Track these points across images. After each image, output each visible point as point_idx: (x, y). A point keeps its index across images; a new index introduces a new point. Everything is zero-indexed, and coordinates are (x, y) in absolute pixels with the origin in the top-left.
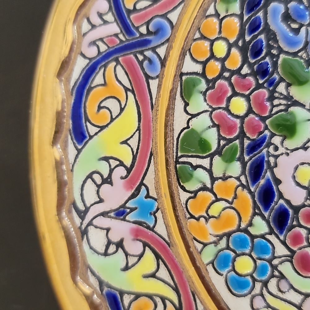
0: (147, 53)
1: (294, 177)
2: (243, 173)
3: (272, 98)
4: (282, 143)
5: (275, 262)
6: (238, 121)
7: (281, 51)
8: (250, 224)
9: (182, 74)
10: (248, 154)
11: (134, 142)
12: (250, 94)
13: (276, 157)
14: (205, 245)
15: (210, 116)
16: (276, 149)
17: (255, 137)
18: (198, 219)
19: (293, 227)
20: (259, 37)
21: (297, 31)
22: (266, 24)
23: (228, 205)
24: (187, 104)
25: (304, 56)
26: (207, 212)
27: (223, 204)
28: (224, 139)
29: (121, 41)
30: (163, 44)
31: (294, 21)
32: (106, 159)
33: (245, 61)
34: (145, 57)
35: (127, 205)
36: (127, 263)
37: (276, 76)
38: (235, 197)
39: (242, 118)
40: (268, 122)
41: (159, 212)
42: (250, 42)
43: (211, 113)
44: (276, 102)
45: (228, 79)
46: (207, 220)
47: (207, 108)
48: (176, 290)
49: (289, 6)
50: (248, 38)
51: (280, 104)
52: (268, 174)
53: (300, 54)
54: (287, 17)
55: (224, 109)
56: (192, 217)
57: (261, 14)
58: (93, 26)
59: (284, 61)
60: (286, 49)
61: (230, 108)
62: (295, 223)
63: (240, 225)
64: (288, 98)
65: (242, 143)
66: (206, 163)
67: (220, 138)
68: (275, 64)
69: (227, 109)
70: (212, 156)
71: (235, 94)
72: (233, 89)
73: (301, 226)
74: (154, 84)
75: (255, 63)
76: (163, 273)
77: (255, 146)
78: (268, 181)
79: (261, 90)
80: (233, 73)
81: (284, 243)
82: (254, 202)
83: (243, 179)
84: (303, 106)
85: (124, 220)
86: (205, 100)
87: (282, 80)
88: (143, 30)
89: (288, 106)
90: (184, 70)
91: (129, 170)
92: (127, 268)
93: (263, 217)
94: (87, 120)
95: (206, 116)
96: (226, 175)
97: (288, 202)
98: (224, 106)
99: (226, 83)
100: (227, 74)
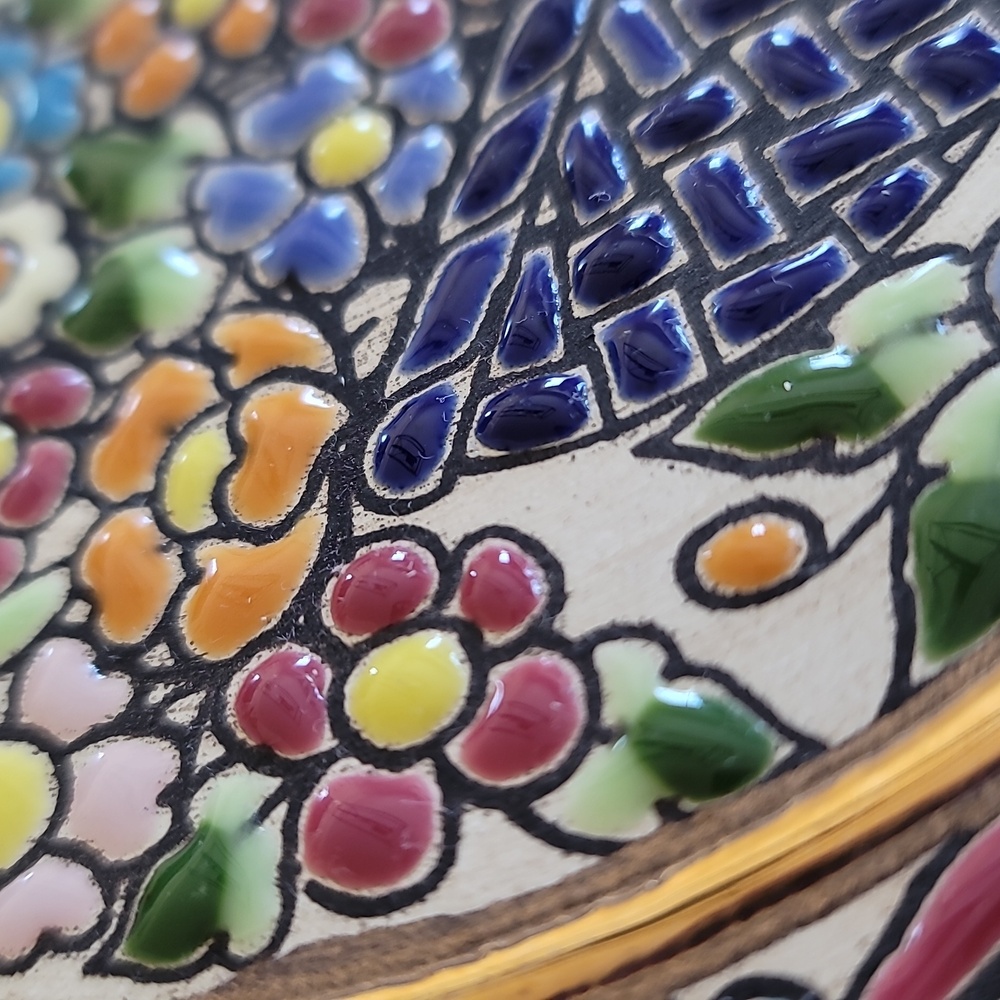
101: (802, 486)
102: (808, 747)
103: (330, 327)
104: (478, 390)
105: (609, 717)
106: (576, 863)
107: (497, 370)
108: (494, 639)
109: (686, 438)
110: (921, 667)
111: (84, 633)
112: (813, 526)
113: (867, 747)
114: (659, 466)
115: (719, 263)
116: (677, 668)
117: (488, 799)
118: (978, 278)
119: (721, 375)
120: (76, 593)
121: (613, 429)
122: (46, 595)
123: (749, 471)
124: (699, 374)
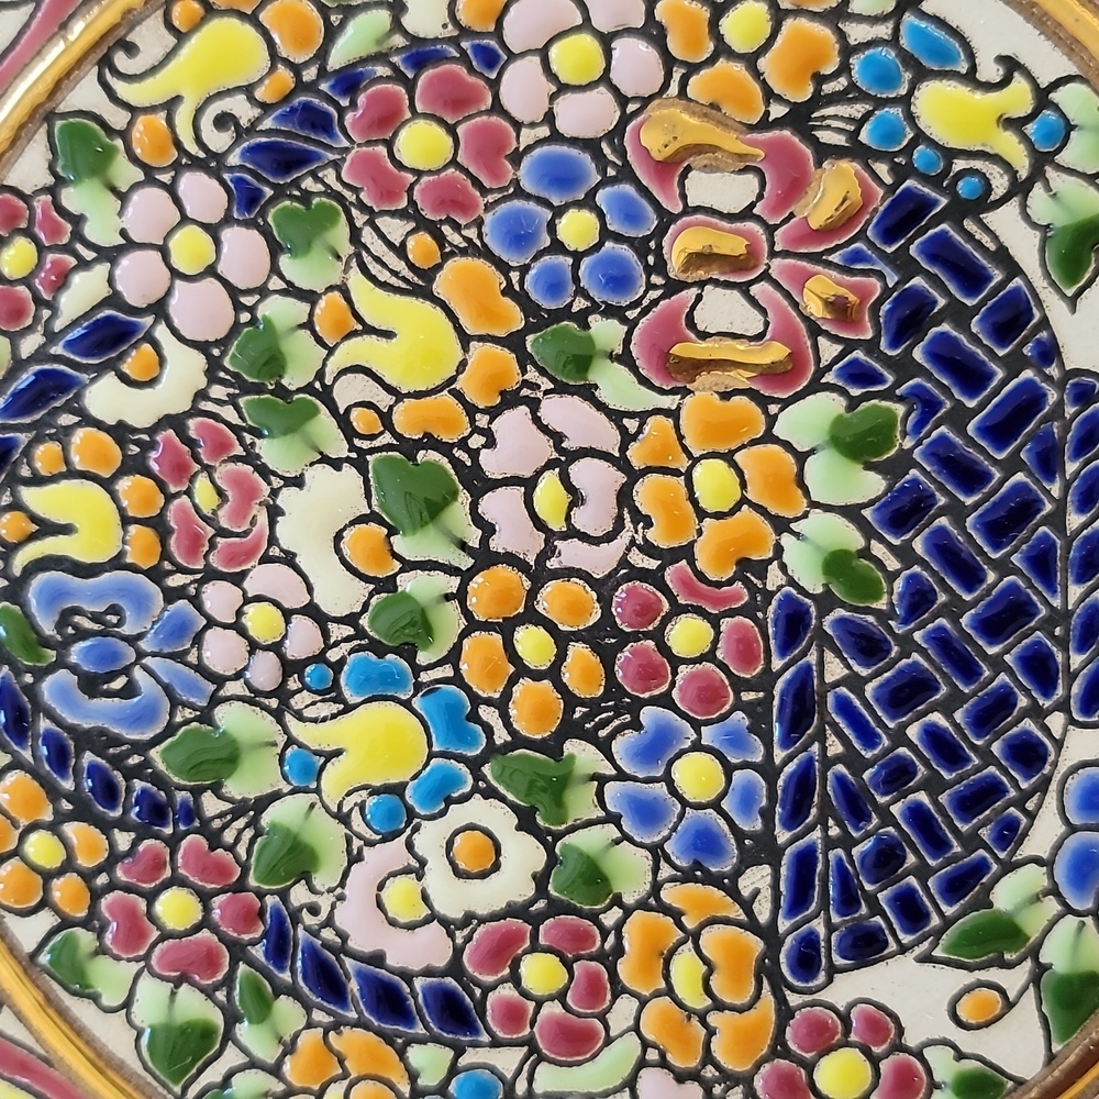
1: (393, 923)
2: (308, 1007)
3: (215, 840)
4: (312, 890)
5: (521, 1087)
6: (205, 934)
7: (141, 747)
8: (413, 1075)
9: (34, 955)
10: (281, 968)
12: (174, 868)
13: (329, 922)
15: (154, 974)
16: (314, 910)
17: (262, 928)
19: (480, 1003)
20: (85, 763)
21: (129, 691)
22: (71, 729)
23: (345, 1083)
24: (95, 998)
25: (188, 713)
27: (335, 1092)
28: (217, 987)
31: (112, 676)
33: (106, 827)
37: (180, 796)
38: (341, 1062)
39: (205, 923)
40: (252, 882)
42: (79, 785)
43: (148, 967)
44: (229, 836)
45: (112, 886)
47: (135, 967)
49: (73, 659)
50: (68, 785)
51: (240, 832)
52: (349, 963)
53: (178, 719)
54: (91, 685)
55: (162, 939)
57: (44, 724)
60: (147, 736)
61: (170, 927)
62: (478, 992)
64: (239, 809)
65: (251, 963)
66: (232, 1057)
67: (209, 993)
68: (158, 780)
69: (166, 935)
70: (228, 1036)
71: (151, 896)
72: (141, 894)
73: (494, 987)
75: (126, 812)
77: (280, 947)
78: (360, 975)
79: (184, 843)
80: (108, 866)
81: (496, 1043)
82: (379, 1033)
83: (318, 1016)
84: (276, 796)
86: (117, 958)
87: (197, 792)
89: (253, 823)
90: (29, 946)
93: (422, 1041)
95: (146, 983)
96: (287, 1038)
97: (428, 972)
98: (156, 934)
99: (118, 893)
100: (102, 879)
101: (994, 975)
102: (1019, 1082)
103: (734, 893)
104: (831, 928)
105: (937, 1078)
107: (836, 919)
108: (876, 1050)
109: (938, 953)
110: (1056, 1047)
111: (663, 1063)
112: (1002, 992)
114: (928, 967)
115: (933, 863)
116: (960, 1056)
118: (1051, 875)
119: (948, 922)
120: (646, 1045)
121: (903, 950)
122: (628, 1049)
123: (970, 968)
124: (935, 921)
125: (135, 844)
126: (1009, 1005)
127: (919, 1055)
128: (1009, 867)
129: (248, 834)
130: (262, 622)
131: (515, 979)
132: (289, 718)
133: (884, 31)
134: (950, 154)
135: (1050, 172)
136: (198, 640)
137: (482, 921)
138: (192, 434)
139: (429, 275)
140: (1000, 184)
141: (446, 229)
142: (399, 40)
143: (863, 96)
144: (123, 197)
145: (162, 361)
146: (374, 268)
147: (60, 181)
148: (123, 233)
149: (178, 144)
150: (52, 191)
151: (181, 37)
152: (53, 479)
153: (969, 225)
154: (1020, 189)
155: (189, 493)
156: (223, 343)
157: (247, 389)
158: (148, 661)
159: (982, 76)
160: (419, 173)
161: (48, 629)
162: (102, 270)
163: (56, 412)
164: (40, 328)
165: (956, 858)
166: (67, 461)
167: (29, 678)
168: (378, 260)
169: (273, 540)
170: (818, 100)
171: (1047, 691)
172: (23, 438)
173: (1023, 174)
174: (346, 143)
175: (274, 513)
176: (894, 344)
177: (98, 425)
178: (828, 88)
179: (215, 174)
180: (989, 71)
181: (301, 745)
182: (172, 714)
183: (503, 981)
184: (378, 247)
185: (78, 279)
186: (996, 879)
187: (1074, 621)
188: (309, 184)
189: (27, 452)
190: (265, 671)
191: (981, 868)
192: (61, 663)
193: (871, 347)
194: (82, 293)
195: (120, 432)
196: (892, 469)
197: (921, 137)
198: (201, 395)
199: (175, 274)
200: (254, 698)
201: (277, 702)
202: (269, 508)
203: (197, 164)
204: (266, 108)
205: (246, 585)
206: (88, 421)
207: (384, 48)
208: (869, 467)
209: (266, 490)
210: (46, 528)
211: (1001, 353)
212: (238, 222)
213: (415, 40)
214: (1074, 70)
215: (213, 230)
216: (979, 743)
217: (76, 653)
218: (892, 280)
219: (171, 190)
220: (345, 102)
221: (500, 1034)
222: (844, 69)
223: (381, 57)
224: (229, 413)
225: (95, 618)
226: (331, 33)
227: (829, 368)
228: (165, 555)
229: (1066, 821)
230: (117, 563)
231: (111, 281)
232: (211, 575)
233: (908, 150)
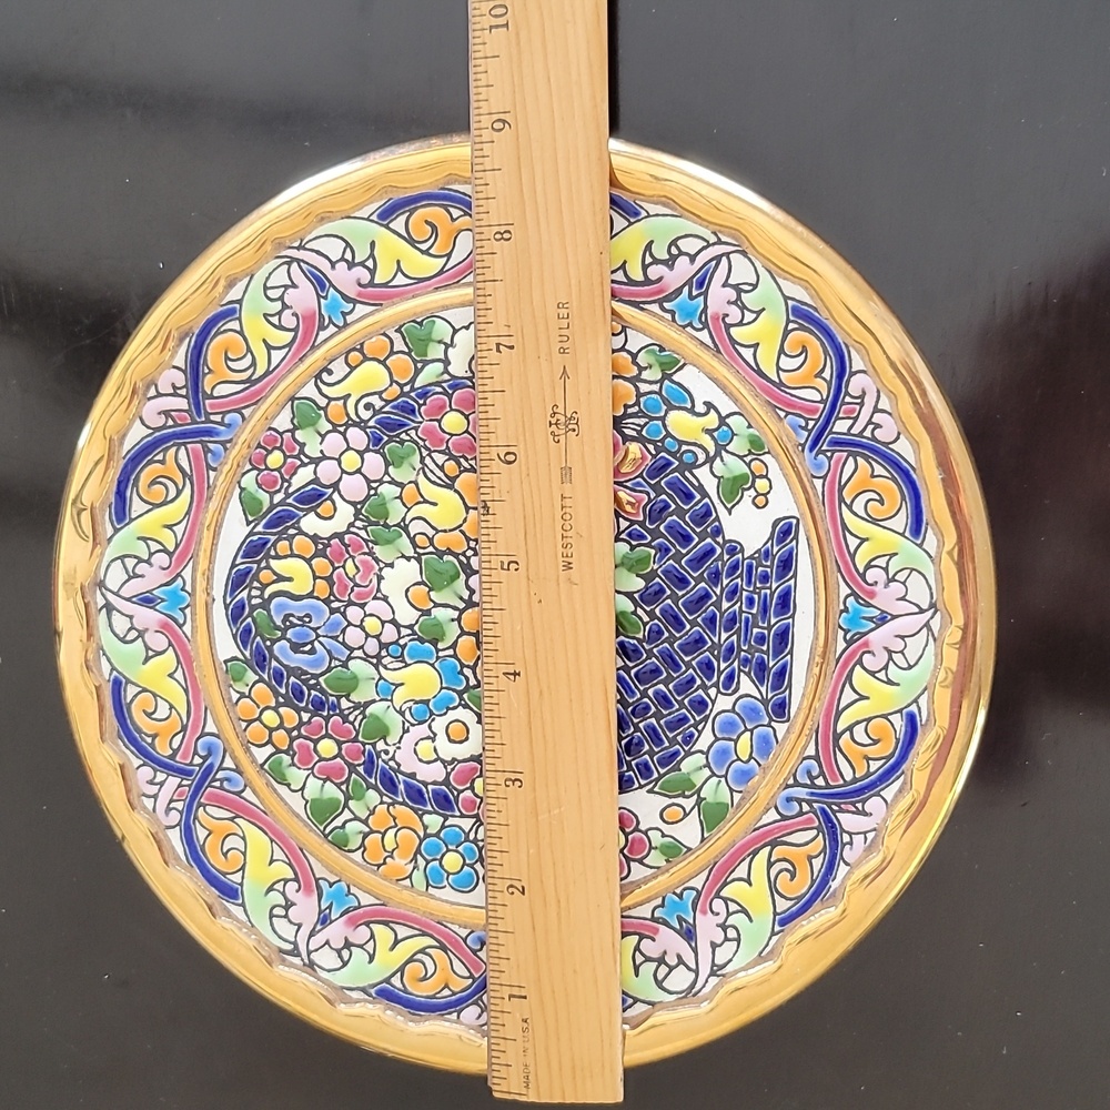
0: (218, 777)
1: (420, 760)
2: (381, 795)
3: (345, 719)
4: (387, 744)
5: (472, 836)
6: (339, 760)
7: (316, 677)
8: (425, 828)
9: (262, 765)
10: (371, 777)
11: (279, 854)
12: (327, 730)
13: (393, 758)
14: (410, 877)
15: (314, 776)
16: (387, 752)
17: (363, 759)
18: (384, 863)
19: (457, 799)
20: (290, 682)
21: (313, 651)
22: (285, 666)
23: (395, 830)
24: (288, 785)
25: (337, 663)
26: (385, 851)
27: (391, 833)
28: (342, 783)
29: (189, 786)
30: (224, 757)
31: (306, 644)
32: (270, 889)
33: (298, 710)
34: (222, 780)
35: (323, 907)
36: (368, 953)
37: (331, 699)
38: (394, 819)
39: (339, 755)
40: (360, 738)
41: (352, 887)
42: (287, 691)
43: (313, 773)
44: (351, 718)
45: (299, 736)
46: (392, 857)
47: (306, 773)
48: (424, 934)
49: (288, 636)
50: (283, 691)
51: (356, 716)
52: (400, 776)
53: (333, 665)
54: (296, 648)
55: (319, 761)
56: (379, 866)
57: (274, 664)
58: (155, 797)
59: (325, 680)
60: (319, 672)
61: (323, 756)
62: (456, 793)
63: (419, 836)
64: (357, 706)
65: (358, 774)
66: (347, 815)
67: (338, 786)
68: (322, 691)
69: (321, 759)
70: (346, 805)
71: (316, 742)
72: (311, 740)
73: (463, 791)
74: (248, 794)
75: (307, 704)
76: (402, 932)
77: (370, 765)
78: (405, 782)
79: (331, 720)
80: (298, 728)
81: (462, 816)
82: (411, 808)
83: (385, 799)
84: (374, 701)
85: (332, 922)
86: (299, 768)
87: (339, 698)
88: (197, 760)
89: (363, 713)
90: (261, 761)
91: (296, 879)
92: (372, 959)
93: (429, 813)
94: (224, 874)
95: (311, 780)
96: (371, 808)
97: (434, 783)
98: (317, 758)
99: (301, 740)
100: (295, 733)
101: (680, 801)
102: (689, 849)
105: (653, 845)
106: (653, 870)
108: (627, 830)
109: (656, 789)
110: (706, 835)
112: (683, 808)
113: (698, 848)
114: (652, 795)
115: (656, 750)
116: (663, 835)
117: (634, 860)
118: (707, 758)
119: (661, 776)
121: (641, 787)
123: (670, 797)
124: (656, 775)
125: (310, 719)
126: (686, 815)
127: (646, 833)
128: (688, 754)
129: (360, 717)
130: (372, 625)
131: (472, 788)
132: (381, 668)
133: (656, 387)
134: (681, 443)
135: (723, 452)
136: (343, 631)
137: (460, 762)
138: (346, 541)
139: (453, 479)
140: (702, 457)
141: (462, 460)
142: (446, 377)
143: (645, 416)
144: (323, 437)
145: (335, 510)
146: (430, 475)
147: (295, 428)
148: (322, 452)
149: (348, 415)
150: (292, 431)
151: (353, 369)
152: (286, 557)
153: (687, 474)
154: (710, 460)
155: (344, 567)
156: (363, 502)
157: (372, 524)
158: (321, 639)
159: (697, 410)
160: (452, 435)
161: (279, 623)
162: (312, 467)
163: (288, 528)
164: (283, 491)
165: (666, 748)
166: (291, 549)
167: (268, 643)
168: (431, 471)
169: (379, 590)
170: (625, 416)
171: (709, 679)
172: (273, 538)
173: (712, 454)
174: (421, 420)
175: (380, 578)
176: (651, 523)
177: (306, 535)
178: (630, 411)
179: (364, 429)
180: (700, 408)
181: (385, 680)
182: (330, 663)
183: (467, 789)
184: (432, 466)
185: (301, 470)
186: (683, 759)
187: (723, 648)
188: (403, 436)
189: (274, 545)
190: (372, 647)
191: (676, 753)
192: (283, 637)
193: (641, 524)
194: (303, 476)
195: (315, 538)
196: (648, 578)
197: (668, 435)
198: (351, 525)
199: (343, 471)
200: (366, 658)
201: (377, 662)
202: (378, 576)
203: (355, 424)
204: (388, 402)
205: (366, 608)
206: (301, 532)
207: (440, 379)
208: (638, 575)
209: (377, 568)
210: (281, 578)
211: (698, 530)
212: (372, 451)
213: (453, 377)
214: (737, 410)
215: (361, 454)
216: (679, 699)
217: (289, 634)
218: (653, 495)
219: (344, 434)
220: (421, 402)
221: (464, 812)
222: (637, 403)
223: (438, 384)
224: (363, 533)
225: (299, 619)
226: (418, 372)
227: (623, 532)
228: (332, 593)
229: (715, 735)
230: (310, 595)
231: (315, 473)
232: (351, 603)
233: (662, 441)
